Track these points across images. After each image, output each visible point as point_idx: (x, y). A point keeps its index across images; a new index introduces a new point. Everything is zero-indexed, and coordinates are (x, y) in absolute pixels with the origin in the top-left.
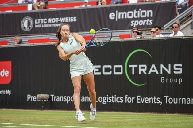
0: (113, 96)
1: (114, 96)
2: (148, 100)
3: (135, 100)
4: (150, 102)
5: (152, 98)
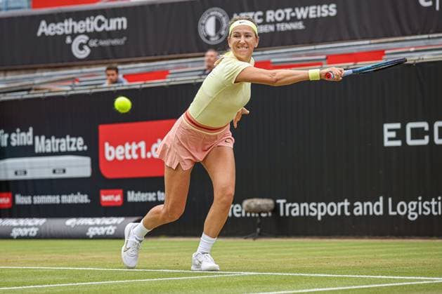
1: (437, 200)
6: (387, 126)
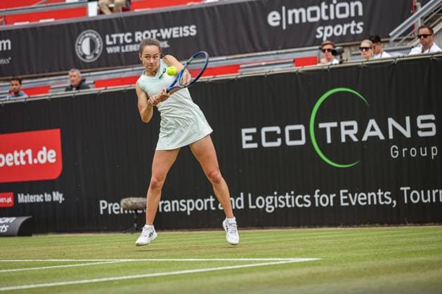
0: (287, 194)
1: (290, 194)
2: (365, 198)
3: (337, 200)
4: (370, 203)
5: (373, 194)
6: (244, 131)
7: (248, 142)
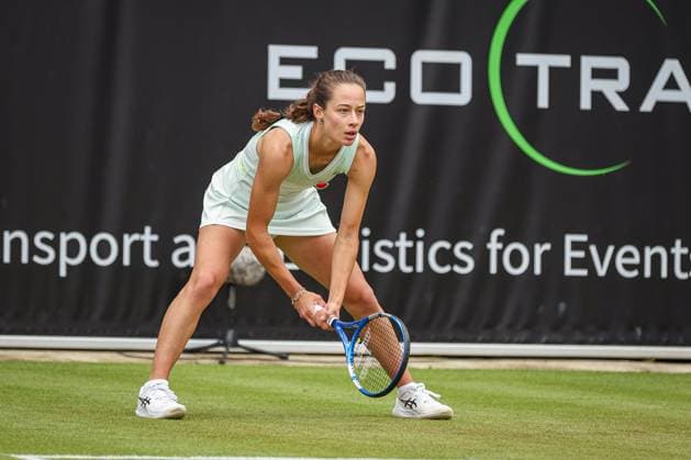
0: (403, 236)
2: (636, 260)
3: (554, 260)
5: (661, 250)
7: (285, 83)
